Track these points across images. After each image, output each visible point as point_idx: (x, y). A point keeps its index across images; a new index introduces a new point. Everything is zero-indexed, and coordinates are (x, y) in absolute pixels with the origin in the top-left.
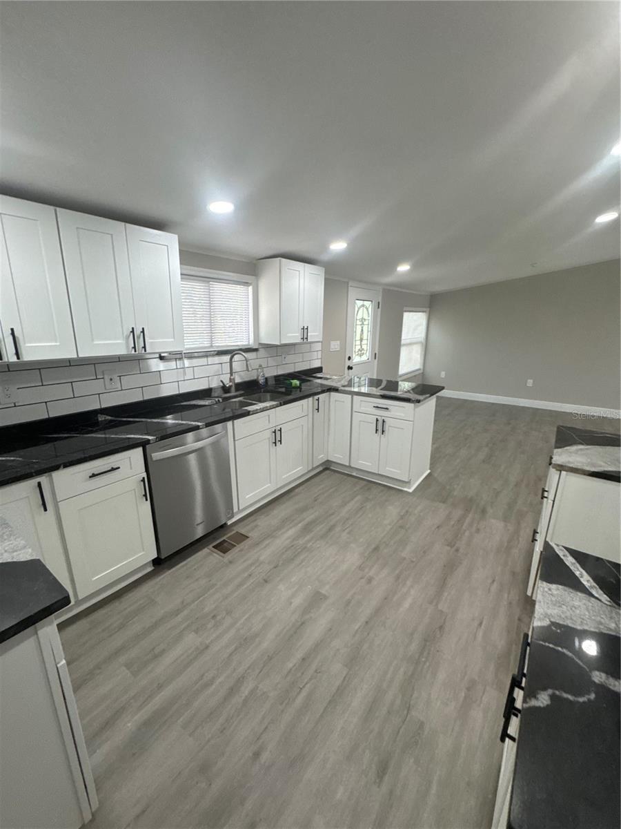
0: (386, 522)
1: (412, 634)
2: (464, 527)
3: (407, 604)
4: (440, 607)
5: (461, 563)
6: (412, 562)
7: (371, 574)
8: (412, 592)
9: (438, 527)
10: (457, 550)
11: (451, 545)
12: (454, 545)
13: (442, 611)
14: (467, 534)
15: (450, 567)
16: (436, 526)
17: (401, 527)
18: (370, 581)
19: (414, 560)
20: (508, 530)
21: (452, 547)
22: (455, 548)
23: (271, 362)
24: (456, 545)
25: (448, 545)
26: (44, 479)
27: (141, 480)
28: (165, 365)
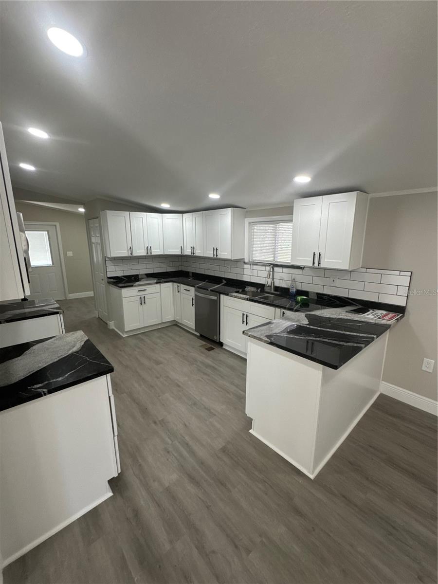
0: (204, 398)
2: (177, 443)
3: (136, 385)
5: (143, 418)
7: (162, 380)
8: (140, 389)
10: (155, 423)
11: (163, 423)
14: (168, 441)
15: (144, 411)
16: (187, 424)
17: (195, 404)
18: (157, 378)
19: (161, 397)
20: (154, 481)
21: (160, 421)
23: (317, 280)
24: (160, 425)
25: (162, 420)
26: (179, 285)
27: (193, 299)
28: (246, 266)
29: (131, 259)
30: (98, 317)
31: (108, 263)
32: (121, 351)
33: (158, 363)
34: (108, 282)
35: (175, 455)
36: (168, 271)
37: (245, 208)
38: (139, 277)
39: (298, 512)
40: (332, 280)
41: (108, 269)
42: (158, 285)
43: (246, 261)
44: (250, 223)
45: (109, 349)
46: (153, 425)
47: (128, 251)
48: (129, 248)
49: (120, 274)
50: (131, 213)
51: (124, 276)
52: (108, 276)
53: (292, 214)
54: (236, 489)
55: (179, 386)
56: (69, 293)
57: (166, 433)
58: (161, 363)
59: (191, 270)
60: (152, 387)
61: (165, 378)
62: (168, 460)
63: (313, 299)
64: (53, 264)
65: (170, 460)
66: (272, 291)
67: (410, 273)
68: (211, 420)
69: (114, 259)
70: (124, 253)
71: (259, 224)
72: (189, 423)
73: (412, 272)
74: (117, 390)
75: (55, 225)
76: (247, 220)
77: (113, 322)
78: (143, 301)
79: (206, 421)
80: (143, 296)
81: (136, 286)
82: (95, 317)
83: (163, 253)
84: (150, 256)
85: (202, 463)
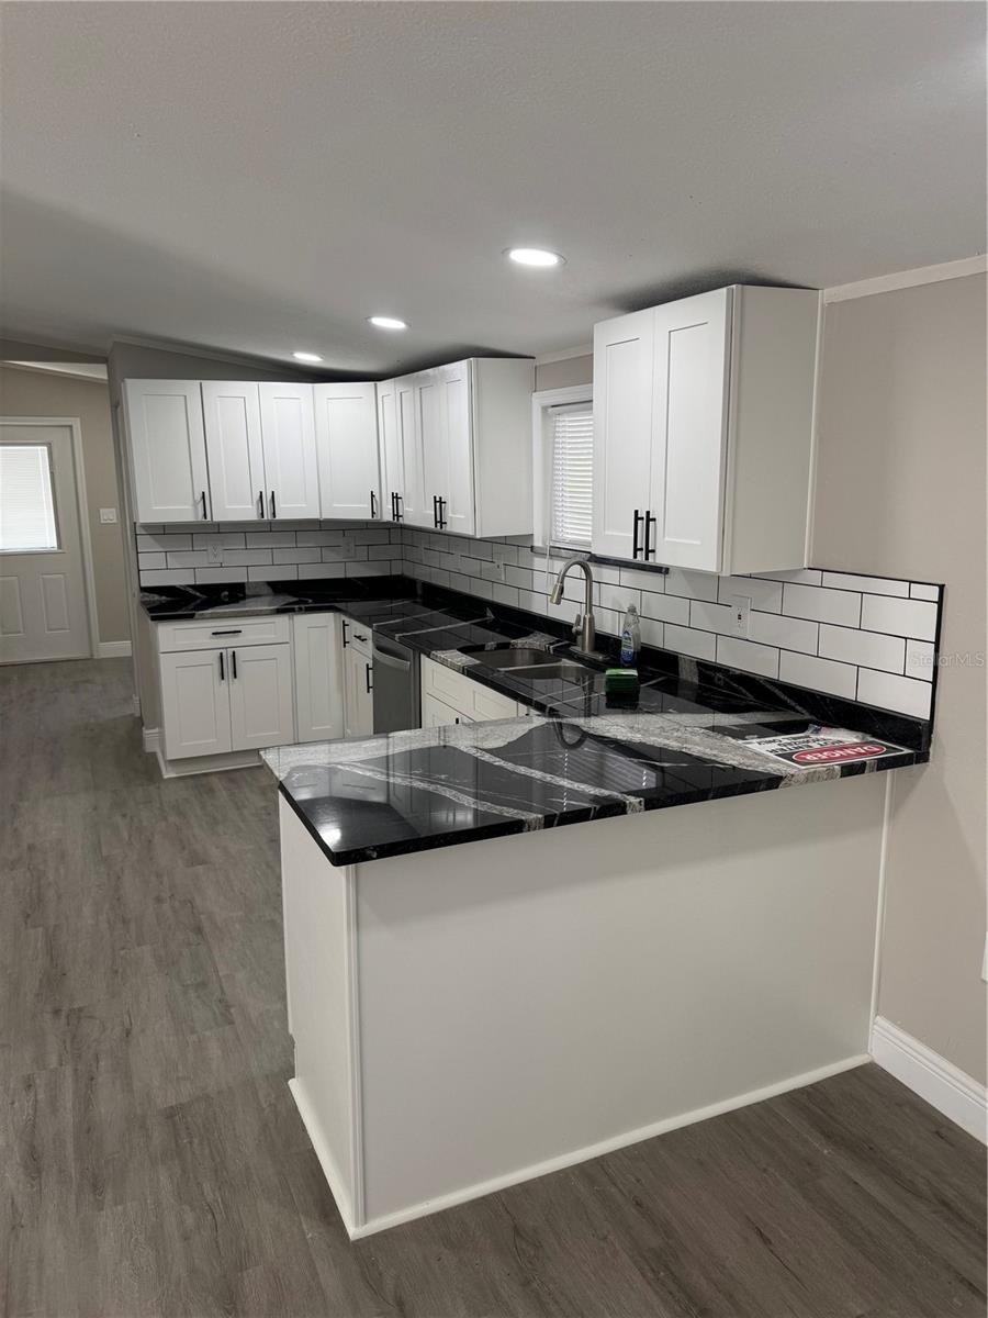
0: (241, 976)
1: (59, 897)
2: (68, 1070)
3: (87, 911)
4: (41, 929)
6: (123, 948)
7: (166, 907)
8: (90, 922)
9: (128, 1033)
10: (57, 1012)
11: (76, 1016)
12: (68, 1017)
13: (35, 927)
14: (53, 1061)
15: (54, 979)
16: (136, 1030)
17: (203, 985)
18: (159, 900)
19: (122, 952)
21: (72, 1010)
22: (63, 1014)
23: (700, 615)
24: (63, 1020)
25: (80, 1010)
26: (347, 621)
27: (368, 669)
28: (539, 563)
29: (205, 532)
30: (138, 715)
31: (145, 542)
32: (124, 816)
33: (196, 859)
34: (143, 603)
35: (41, 1096)
36: (349, 575)
37: (533, 358)
38: (247, 592)
39: (230, 1299)
40: (734, 611)
41: (145, 561)
42: (283, 619)
43: (538, 543)
44: (545, 409)
45: (95, 809)
46: (48, 1017)
47: (195, 504)
48: (198, 497)
49: (181, 579)
50: (203, 382)
51: (194, 587)
52: (143, 585)
53: (592, 382)
54: (120, 1208)
55: (199, 930)
56: (102, 641)
57: (64, 1042)
58: (203, 862)
59: (422, 574)
60: (125, 922)
61: (177, 904)
62: (13, 1103)
63: (690, 685)
64: (59, 546)
65: (16, 1104)
66: (587, 651)
67: (937, 588)
68: (208, 1033)
69: (165, 532)
70: (185, 512)
71: (567, 412)
72: (143, 1031)
73: (942, 587)
74: (28, 916)
75: (71, 427)
76: (539, 400)
77: (157, 730)
78: (228, 667)
79: (193, 1031)
80: (230, 651)
81: (203, 618)
82: (132, 715)
83: (315, 515)
84: (270, 523)
85: (87, 1130)
